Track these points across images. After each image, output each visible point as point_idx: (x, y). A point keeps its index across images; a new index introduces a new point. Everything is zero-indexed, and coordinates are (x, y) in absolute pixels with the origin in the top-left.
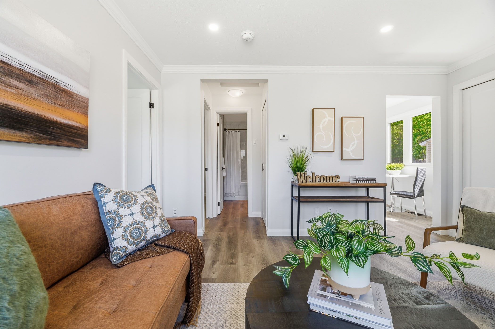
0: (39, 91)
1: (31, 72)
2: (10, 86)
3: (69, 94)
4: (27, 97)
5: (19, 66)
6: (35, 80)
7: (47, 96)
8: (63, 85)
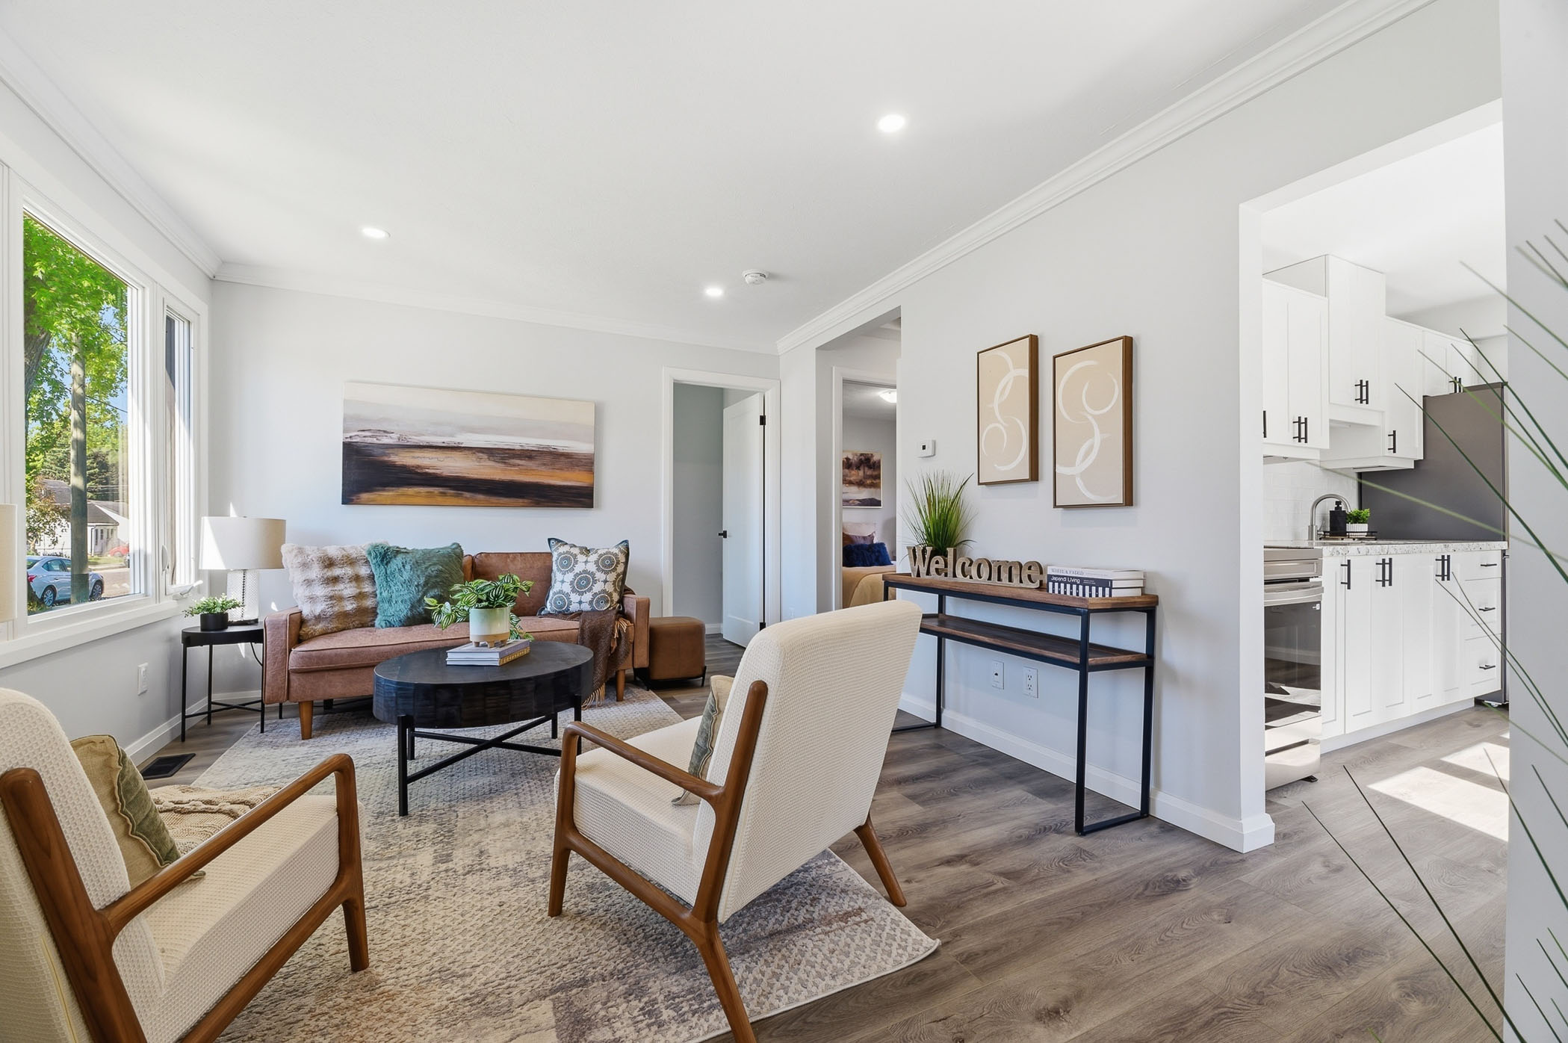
0: (537, 462)
1: (530, 448)
2: (514, 465)
3: (567, 456)
4: (527, 470)
5: (520, 448)
6: (534, 454)
7: (544, 464)
8: (561, 450)
